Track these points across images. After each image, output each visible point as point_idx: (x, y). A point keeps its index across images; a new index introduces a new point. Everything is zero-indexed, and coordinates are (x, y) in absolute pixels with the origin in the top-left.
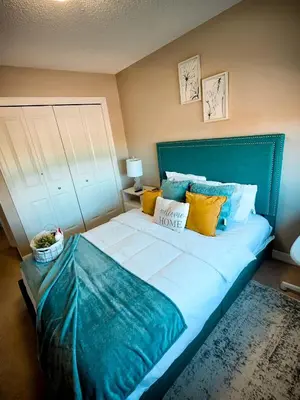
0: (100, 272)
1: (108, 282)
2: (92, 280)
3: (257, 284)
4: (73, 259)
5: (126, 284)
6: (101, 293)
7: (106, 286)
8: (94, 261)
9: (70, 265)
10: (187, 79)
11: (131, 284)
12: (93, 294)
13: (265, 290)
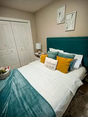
0: (21, 87)
1: (24, 92)
2: (18, 90)
3: (80, 91)
4: (12, 79)
5: (31, 94)
6: (20, 98)
7: (23, 94)
8: (20, 81)
9: (10, 83)
10: (60, 14)
11: (33, 94)
12: (17, 98)
13: (83, 94)
